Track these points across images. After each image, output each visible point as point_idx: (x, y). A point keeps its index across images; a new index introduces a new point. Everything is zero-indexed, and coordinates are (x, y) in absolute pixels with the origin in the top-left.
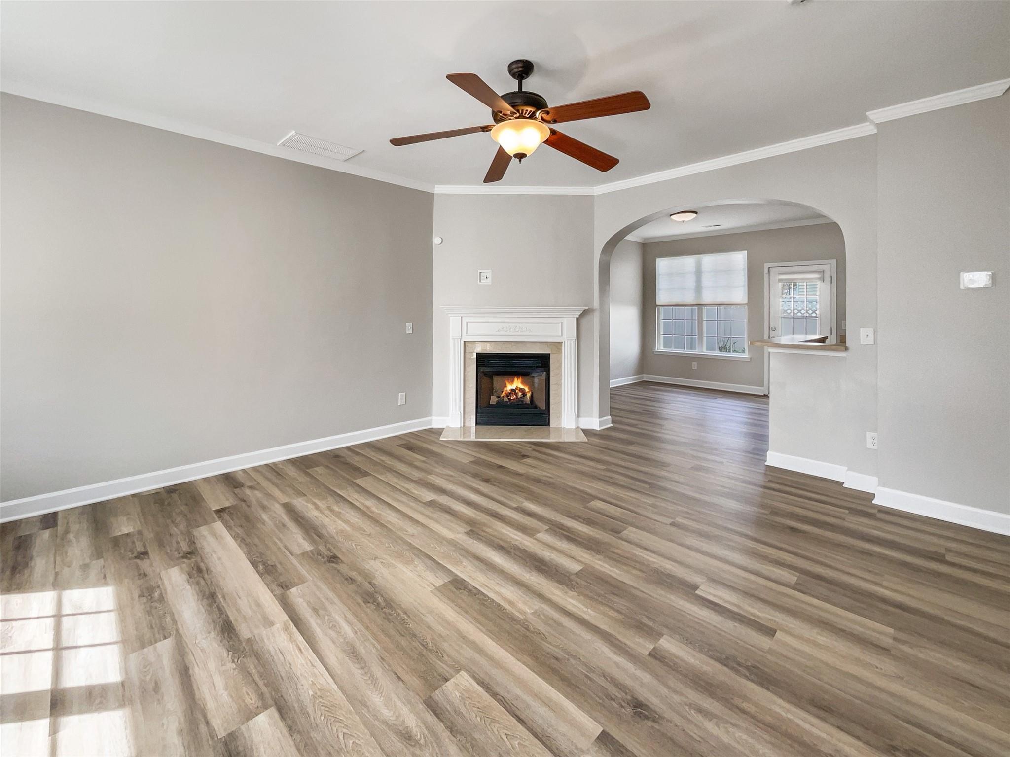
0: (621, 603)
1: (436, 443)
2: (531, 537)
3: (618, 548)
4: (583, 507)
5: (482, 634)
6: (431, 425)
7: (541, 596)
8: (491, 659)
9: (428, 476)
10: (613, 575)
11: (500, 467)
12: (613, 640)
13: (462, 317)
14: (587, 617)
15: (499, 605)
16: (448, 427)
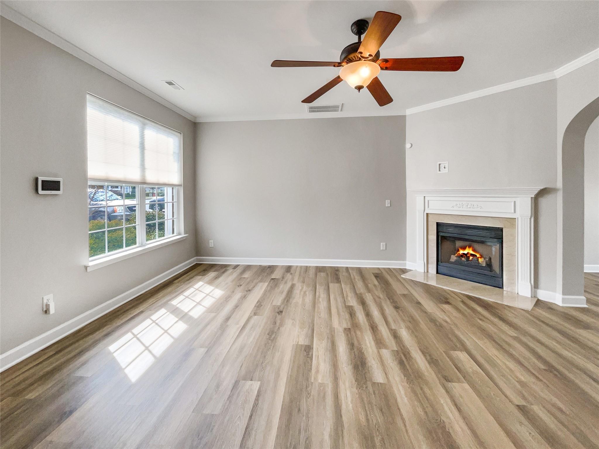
0: (377, 418)
1: (397, 278)
2: (377, 348)
3: (430, 389)
4: (444, 352)
5: (287, 374)
6: (405, 266)
7: (336, 379)
8: (275, 386)
9: (367, 294)
10: (399, 400)
11: (419, 303)
12: (340, 428)
13: (424, 197)
14: (344, 407)
15: (311, 369)
16: (416, 270)
